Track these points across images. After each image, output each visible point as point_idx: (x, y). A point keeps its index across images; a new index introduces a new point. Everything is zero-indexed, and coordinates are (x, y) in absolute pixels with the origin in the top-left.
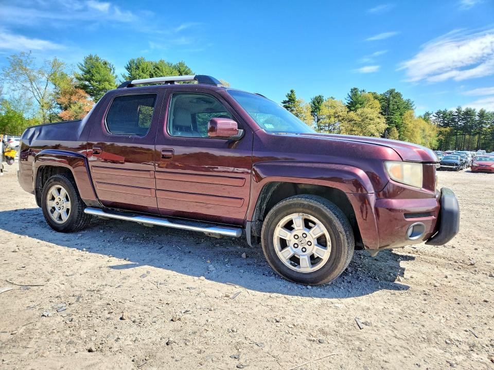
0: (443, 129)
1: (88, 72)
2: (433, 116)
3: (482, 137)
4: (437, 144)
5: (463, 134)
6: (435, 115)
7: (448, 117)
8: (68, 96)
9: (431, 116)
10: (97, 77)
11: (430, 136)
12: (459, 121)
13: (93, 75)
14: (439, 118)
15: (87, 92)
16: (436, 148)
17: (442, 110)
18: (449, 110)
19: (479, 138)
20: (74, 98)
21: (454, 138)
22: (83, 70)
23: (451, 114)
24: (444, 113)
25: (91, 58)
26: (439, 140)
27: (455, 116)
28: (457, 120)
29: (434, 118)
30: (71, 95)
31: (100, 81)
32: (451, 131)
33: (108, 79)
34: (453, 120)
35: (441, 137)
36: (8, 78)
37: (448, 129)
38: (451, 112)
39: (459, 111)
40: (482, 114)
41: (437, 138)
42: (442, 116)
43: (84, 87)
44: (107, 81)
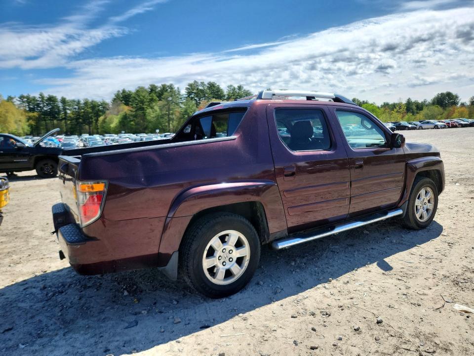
0: (31, 114)
2: (17, 100)
3: (69, 122)
4: (29, 129)
5: (51, 120)
6: (19, 99)
7: (33, 102)
9: (14, 100)
11: (20, 121)
12: (44, 106)
14: (23, 102)
16: (29, 133)
17: (25, 95)
18: (32, 95)
19: (66, 123)
21: (43, 123)
23: (34, 99)
24: (28, 98)
26: (30, 126)
27: (38, 101)
28: (41, 105)
29: (19, 103)
32: (40, 116)
34: (38, 105)
35: (31, 122)
37: (35, 114)
38: (34, 97)
39: (42, 97)
40: (64, 101)
41: (28, 123)
42: (26, 101)
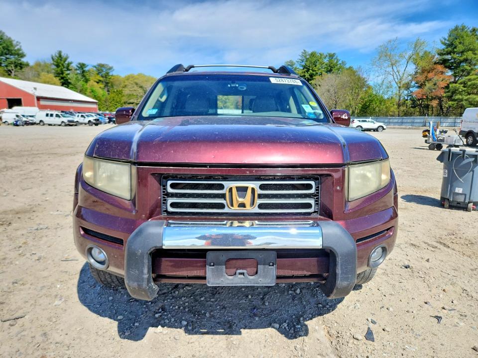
1: (451, 45)
8: (426, 74)
10: (460, 48)
13: (455, 47)
15: (446, 67)
20: (430, 75)
22: (445, 44)
25: (456, 29)
30: (429, 72)
31: (462, 52)
33: (472, 47)
36: (374, 66)
43: (444, 62)
44: (471, 50)
